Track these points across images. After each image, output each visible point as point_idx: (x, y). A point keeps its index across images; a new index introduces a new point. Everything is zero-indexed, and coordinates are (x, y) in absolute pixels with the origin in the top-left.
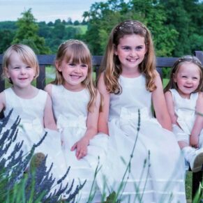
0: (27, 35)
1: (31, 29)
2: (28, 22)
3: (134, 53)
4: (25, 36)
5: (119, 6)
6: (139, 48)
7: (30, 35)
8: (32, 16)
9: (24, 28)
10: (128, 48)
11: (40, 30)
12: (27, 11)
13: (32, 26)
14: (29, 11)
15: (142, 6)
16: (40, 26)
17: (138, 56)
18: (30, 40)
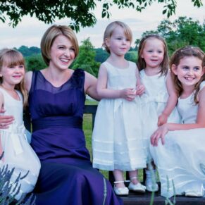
0: (86, 60)
1: (89, 56)
2: (87, 49)
3: (192, 72)
4: (84, 61)
5: (167, 34)
6: (197, 68)
7: (89, 60)
8: (90, 44)
9: (84, 54)
10: (187, 68)
11: (98, 56)
12: (86, 39)
13: (90, 52)
14: (87, 40)
15: (188, 34)
16: (97, 52)
17: (195, 75)
18: (88, 66)
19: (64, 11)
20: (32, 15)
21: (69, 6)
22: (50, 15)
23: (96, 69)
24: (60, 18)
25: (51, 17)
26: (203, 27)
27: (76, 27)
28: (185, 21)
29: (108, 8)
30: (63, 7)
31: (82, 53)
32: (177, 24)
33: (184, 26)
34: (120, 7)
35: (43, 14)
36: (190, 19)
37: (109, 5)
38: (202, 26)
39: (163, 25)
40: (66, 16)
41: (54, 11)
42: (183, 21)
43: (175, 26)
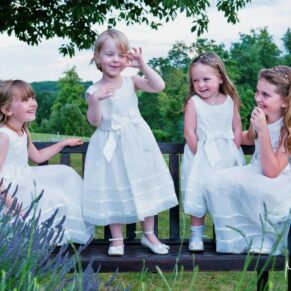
0: (71, 97)
1: (75, 91)
2: (71, 82)
4: (68, 100)
5: (182, 62)
7: (75, 98)
8: (76, 75)
9: (67, 90)
12: (70, 69)
13: (76, 87)
18: (74, 105)
19: (53, 29)
20: (9, 33)
21: (61, 21)
22: (35, 33)
23: (84, 110)
24: (47, 38)
25: (36, 36)
26: (229, 53)
27: (70, 50)
28: (205, 44)
29: (115, 25)
30: (52, 23)
31: (64, 89)
32: (195, 49)
33: (204, 52)
34: (128, 24)
35: (26, 32)
36: (213, 41)
37: (116, 20)
38: (229, 51)
39: (176, 50)
40: (56, 35)
41: (41, 28)
42: (202, 45)
43: (191, 51)
